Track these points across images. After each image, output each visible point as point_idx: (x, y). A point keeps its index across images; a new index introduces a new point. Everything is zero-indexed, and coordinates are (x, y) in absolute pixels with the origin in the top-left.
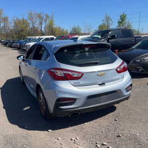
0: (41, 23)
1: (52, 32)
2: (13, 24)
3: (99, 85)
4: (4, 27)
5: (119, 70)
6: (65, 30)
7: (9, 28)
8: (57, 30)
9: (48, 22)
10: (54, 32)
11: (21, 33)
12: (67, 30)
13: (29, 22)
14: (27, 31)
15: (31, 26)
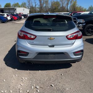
0: (68, 4)
1: (74, 10)
2: (50, 5)
3: (49, 46)
4: (45, 6)
5: (69, 37)
6: (84, 9)
7: (48, 7)
8: (78, 9)
9: (73, 3)
10: (75, 10)
11: (54, 10)
12: (86, 9)
13: (60, 3)
14: (58, 9)
15: (61, 6)
